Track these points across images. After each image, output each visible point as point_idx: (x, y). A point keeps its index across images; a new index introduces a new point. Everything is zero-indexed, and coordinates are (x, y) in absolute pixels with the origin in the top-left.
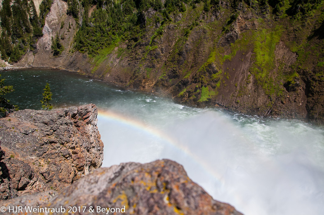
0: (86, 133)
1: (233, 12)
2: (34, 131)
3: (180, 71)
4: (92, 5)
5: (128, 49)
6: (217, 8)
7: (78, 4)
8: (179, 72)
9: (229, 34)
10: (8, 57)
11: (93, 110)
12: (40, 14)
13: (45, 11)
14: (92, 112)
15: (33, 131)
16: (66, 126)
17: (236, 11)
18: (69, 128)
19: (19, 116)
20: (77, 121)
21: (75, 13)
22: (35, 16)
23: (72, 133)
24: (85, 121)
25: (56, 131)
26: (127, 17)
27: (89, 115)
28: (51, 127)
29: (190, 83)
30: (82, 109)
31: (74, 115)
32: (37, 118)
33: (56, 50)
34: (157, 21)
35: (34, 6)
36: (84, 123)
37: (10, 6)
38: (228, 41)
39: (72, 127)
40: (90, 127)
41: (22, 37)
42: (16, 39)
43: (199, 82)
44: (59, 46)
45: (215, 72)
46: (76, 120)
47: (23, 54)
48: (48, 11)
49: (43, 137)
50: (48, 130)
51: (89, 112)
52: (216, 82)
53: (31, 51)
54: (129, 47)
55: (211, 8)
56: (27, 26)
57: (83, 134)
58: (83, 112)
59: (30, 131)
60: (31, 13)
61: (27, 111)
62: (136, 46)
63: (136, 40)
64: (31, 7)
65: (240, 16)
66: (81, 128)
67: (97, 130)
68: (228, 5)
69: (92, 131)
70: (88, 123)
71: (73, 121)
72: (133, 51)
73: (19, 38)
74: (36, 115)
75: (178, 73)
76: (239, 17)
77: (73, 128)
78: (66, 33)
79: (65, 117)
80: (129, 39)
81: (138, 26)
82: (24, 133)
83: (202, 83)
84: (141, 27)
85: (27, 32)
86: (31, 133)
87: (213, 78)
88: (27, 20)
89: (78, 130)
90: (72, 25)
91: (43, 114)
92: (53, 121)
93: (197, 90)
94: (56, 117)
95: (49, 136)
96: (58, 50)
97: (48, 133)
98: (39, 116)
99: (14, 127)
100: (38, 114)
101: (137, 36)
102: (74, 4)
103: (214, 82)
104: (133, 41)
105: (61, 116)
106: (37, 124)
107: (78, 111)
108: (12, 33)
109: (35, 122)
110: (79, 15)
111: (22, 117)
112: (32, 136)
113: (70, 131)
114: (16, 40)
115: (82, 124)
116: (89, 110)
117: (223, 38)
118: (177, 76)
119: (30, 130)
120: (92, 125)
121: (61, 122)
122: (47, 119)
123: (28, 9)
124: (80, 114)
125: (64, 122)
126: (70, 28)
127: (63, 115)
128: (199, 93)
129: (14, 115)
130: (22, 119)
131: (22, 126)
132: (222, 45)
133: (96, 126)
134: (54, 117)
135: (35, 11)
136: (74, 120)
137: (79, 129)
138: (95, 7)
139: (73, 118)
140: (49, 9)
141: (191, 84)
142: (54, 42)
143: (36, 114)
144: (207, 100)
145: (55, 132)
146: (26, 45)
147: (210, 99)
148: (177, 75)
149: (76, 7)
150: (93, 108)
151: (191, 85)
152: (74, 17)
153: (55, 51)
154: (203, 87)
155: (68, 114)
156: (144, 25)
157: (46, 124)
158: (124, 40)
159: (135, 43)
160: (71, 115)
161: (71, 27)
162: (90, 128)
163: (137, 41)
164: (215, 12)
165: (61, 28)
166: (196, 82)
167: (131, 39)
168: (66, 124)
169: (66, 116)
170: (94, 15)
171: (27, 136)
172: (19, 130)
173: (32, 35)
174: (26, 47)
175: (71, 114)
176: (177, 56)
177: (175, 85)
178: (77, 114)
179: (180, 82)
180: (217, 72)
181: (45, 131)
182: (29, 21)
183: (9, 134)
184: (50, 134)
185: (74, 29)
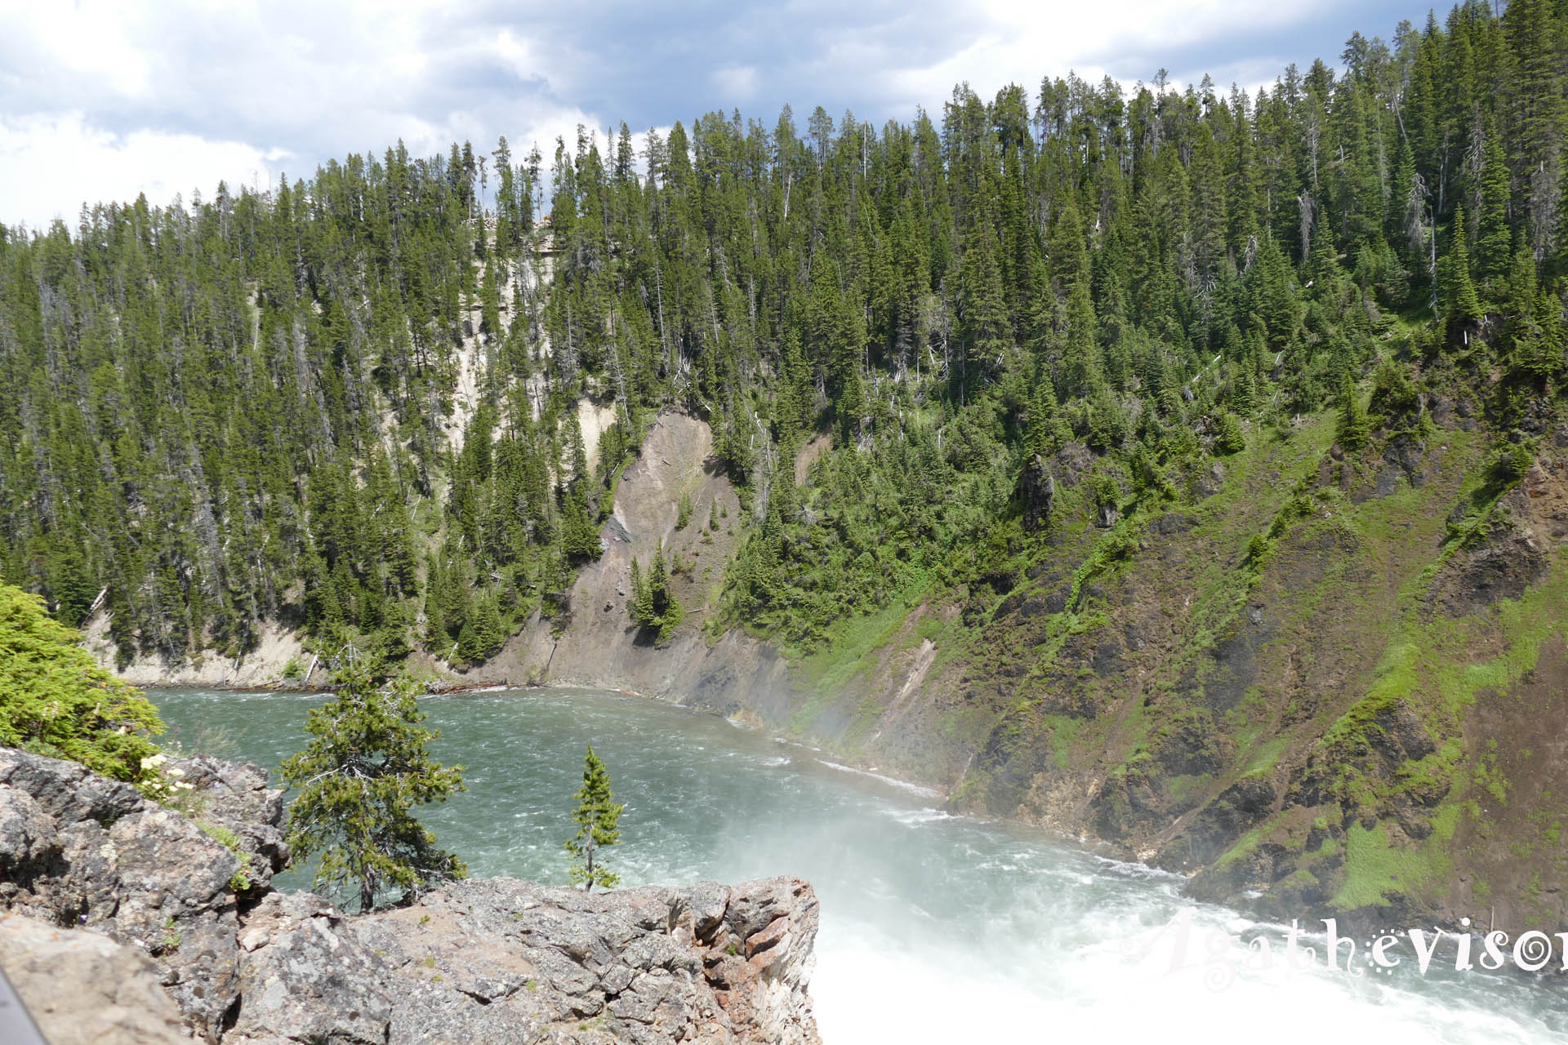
0: (757, 1025)
1: (1498, 446)
2: (516, 989)
3: (1222, 738)
4: (814, 435)
5: (967, 624)
6: (1409, 431)
7: (754, 430)
8: (1217, 743)
9: (1484, 554)
10: (452, 642)
11: (800, 908)
12: (598, 468)
13: (620, 458)
14: (794, 916)
15: (515, 985)
16: (669, 980)
17: (1514, 438)
18: (678, 991)
19: (461, 908)
20: (720, 960)
21: (740, 466)
22: (580, 476)
23: (692, 1017)
24: (756, 963)
25: (617, 996)
26: (964, 484)
27: (779, 932)
28: (599, 976)
29: (1280, 801)
30: (745, 900)
31: (710, 925)
32: (540, 923)
33: (649, 621)
34: (1102, 503)
35: (578, 440)
36: (751, 968)
37: (490, 440)
38: (1482, 587)
39: (692, 987)
40: (775, 994)
41: (518, 561)
42: (494, 568)
43: (1329, 797)
44: (660, 603)
45: (1419, 752)
46: (714, 954)
47: (513, 632)
48: (630, 456)
49: (554, 1020)
50: (579, 988)
51: (778, 916)
52: (1430, 802)
53: (545, 618)
54: (972, 616)
55: (1378, 429)
56: (541, 519)
57: (738, 1029)
58: (753, 913)
59: (501, 988)
60: (566, 467)
61: (500, 887)
62: (1002, 611)
63: (1002, 583)
64: (565, 442)
65: (1544, 464)
66: (732, 994)
67: (808, 1011)
68: (1469, 410)
69: (784, 1015)
70: (767, 973)
71: (698, 954)
72: (989, 634)
73: (504, 565)
74: (538, 910)
75: (1214, 749)
76: (1538, 467)
77: (696, 989)
78: (694, 549)
79: (665, 933)
80: (973, 582)
81: (1015, 524)
82: (472, 995)
83: (1345, 804)
84: (1029, 527)
85: (539, 543)
86: (500, 994)
87: (1410, 784)
88: (543, 496)
89: (719, 1004)
90: (724, 515)
91: (569, 906)
92: (610, 948)
93: (1319, 843)
94: (624, 929)
95: (583, 1022)
96: (657, 620)
97: (579, 1004)
98: (550, 914)
99: (436, 958)
100: (549, 903)
101: (1008, 566)
102: (738, 431)
103: (1416, 804)
104: (988, 586)
105: (649, 927)
106: (534, 953)
107: (727, 905)
108: (481, 543)
109: (529, 941)
110: (756, 477)
111: (478, 912)
112: (505, 1011)
113: (679, 1006)
114: (494, 575)
115: (742, 972)
116: (780, 907)
117: (1453, 572)
118: (1210, 763)
119: (500, 981)
120: (788, 982)
121: (646, 955)
122: (582, 935)
123: (554, 451)
124: (738, 923)
125: (662, 956)
126: (714, 527)
127: (659, 921)
128: (1335, 862)
129: (440, 901)
130: (475, 924)
131: (469, 958)
132: (1451, 607)
133: (804, 989)
134: (615, 926)
135: (579, 458)
136: (704, 950)
137: (722, 998)
138: (824, 442)
139: (700, 942)
140: (637, 451)
141: (1284, 808)
142: (640, 586)
143: (537, 903)
144: (1385, 903)
145: (612, 1004)
146: (529, 595)
147: (1401, 899)
148: (1208, 760)
149: (747, 442)
150: (801, 898)
151: (1284, 815)
152: (736, 484)
153: (645, 622)
154: (1356, 829)
155: (681, 917)
156: (1044, 517)
157: (577, 957)
158: (948, 585)
159: (1001, 599)
160: (693, 926)
161: (719, 522)
162: (776, 1001)
163: (1011, 587)
164: (1399, 446)
165: (678, 529)
166: (1311, 802)
167: (982, 582)
168: (669, 966)
169: (673, 928)
170: (817, 474)
171: (485, 1008)
172: (455, 974)
173: (557, 555)
174: (528, 601)
175: (694, 918)
176: (1205, 666)
177: (1202, 809)
178: (720, 923)
179: (1227, 792)
180: (1432, 750)
181: (569, 995)
182: (552, 498)
183: (407, 990)
184: (586, 1011)
185: (730, 533)
